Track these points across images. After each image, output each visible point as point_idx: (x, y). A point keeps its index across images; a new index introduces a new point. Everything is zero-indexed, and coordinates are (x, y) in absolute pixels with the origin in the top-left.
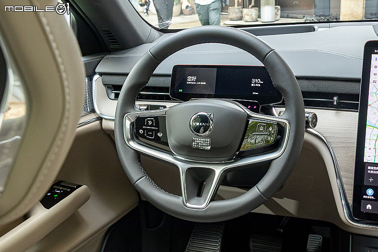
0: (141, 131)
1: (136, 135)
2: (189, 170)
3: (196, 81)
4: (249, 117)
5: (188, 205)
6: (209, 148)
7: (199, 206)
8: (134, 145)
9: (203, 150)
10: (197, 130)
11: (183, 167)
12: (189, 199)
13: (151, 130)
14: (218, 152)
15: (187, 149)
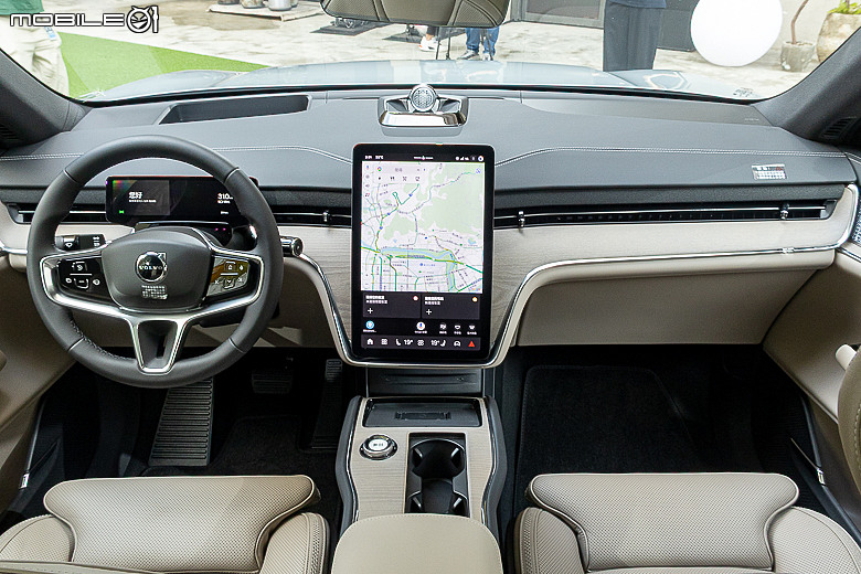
0: (68, 280)
1: (60, 286)
2: (142, 325)
3: (142, 198)
4: (214, 253)
5: (146, 369)
6: (165, 297)
7: (160, 369)
8: (62, 299)
9: (158, 300)
10: (146, 274)
11: (134, 321)
12: (146, 361)
13: (84, 278)
14: (177, 301)
15: (136, 300)
